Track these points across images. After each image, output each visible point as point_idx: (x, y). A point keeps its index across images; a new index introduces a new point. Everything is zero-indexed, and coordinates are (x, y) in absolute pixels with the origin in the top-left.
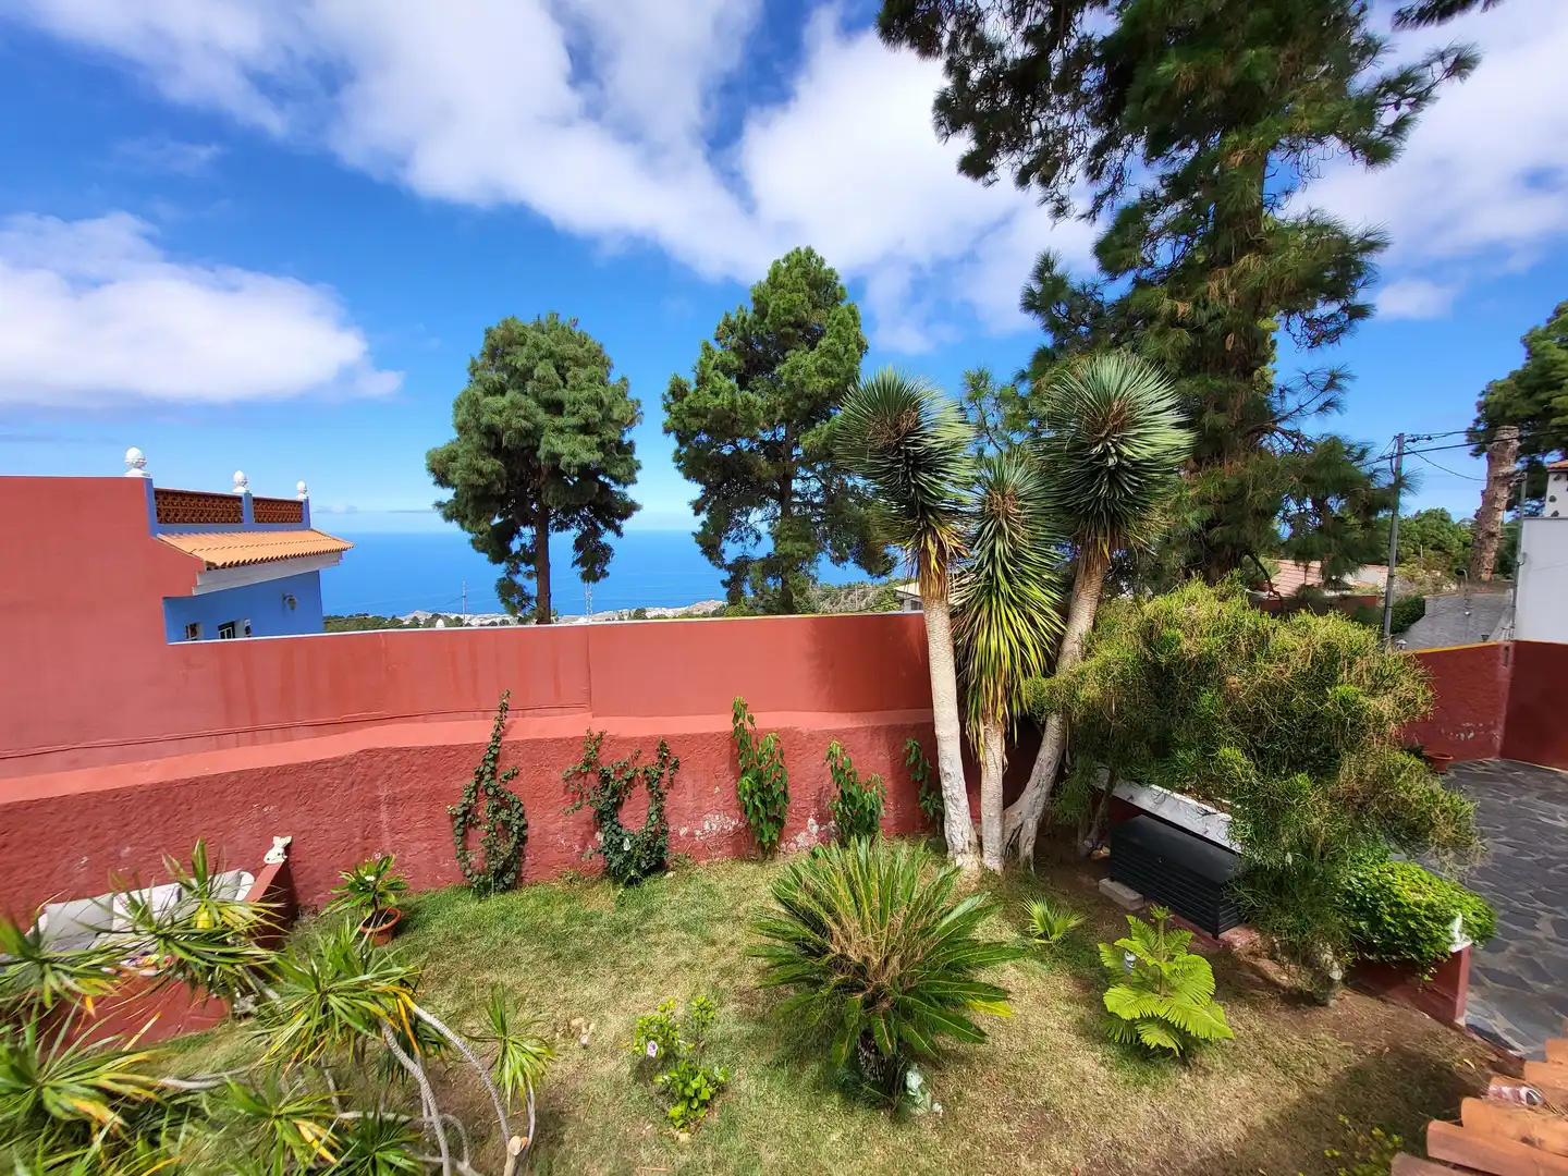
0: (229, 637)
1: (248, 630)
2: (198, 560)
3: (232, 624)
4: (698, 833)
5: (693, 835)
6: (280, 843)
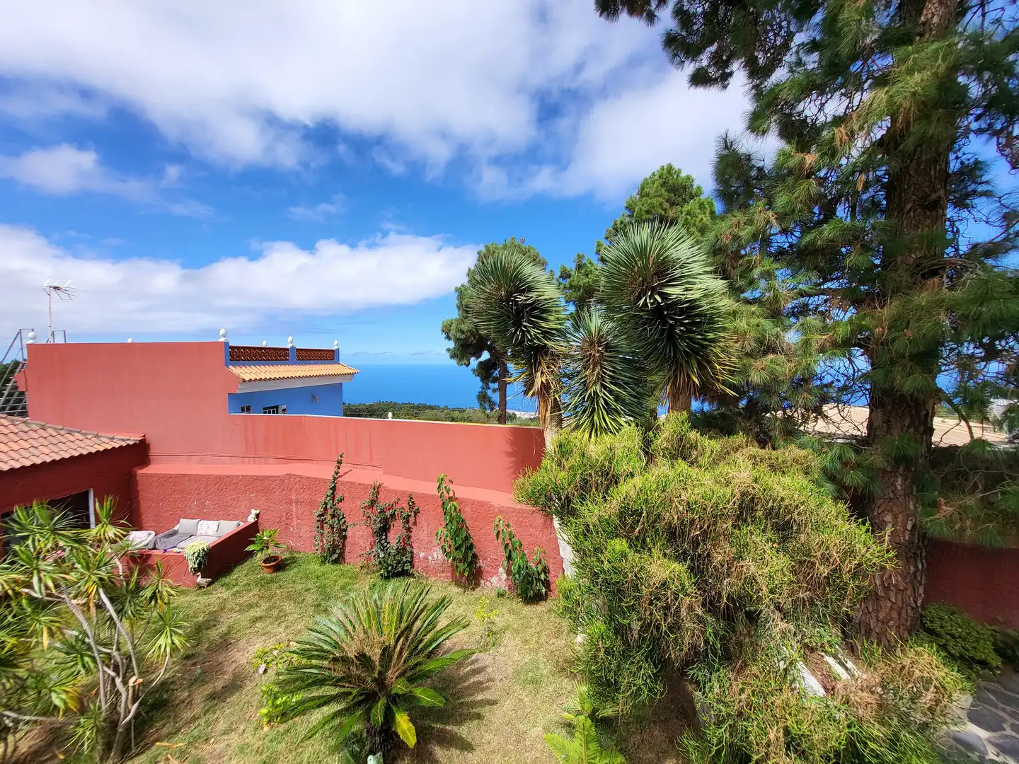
1: (284, 411)
2: (239, 377)
3: (277, 407)
4: (430, 558)
5: (427, 559)
6: (254, 512)
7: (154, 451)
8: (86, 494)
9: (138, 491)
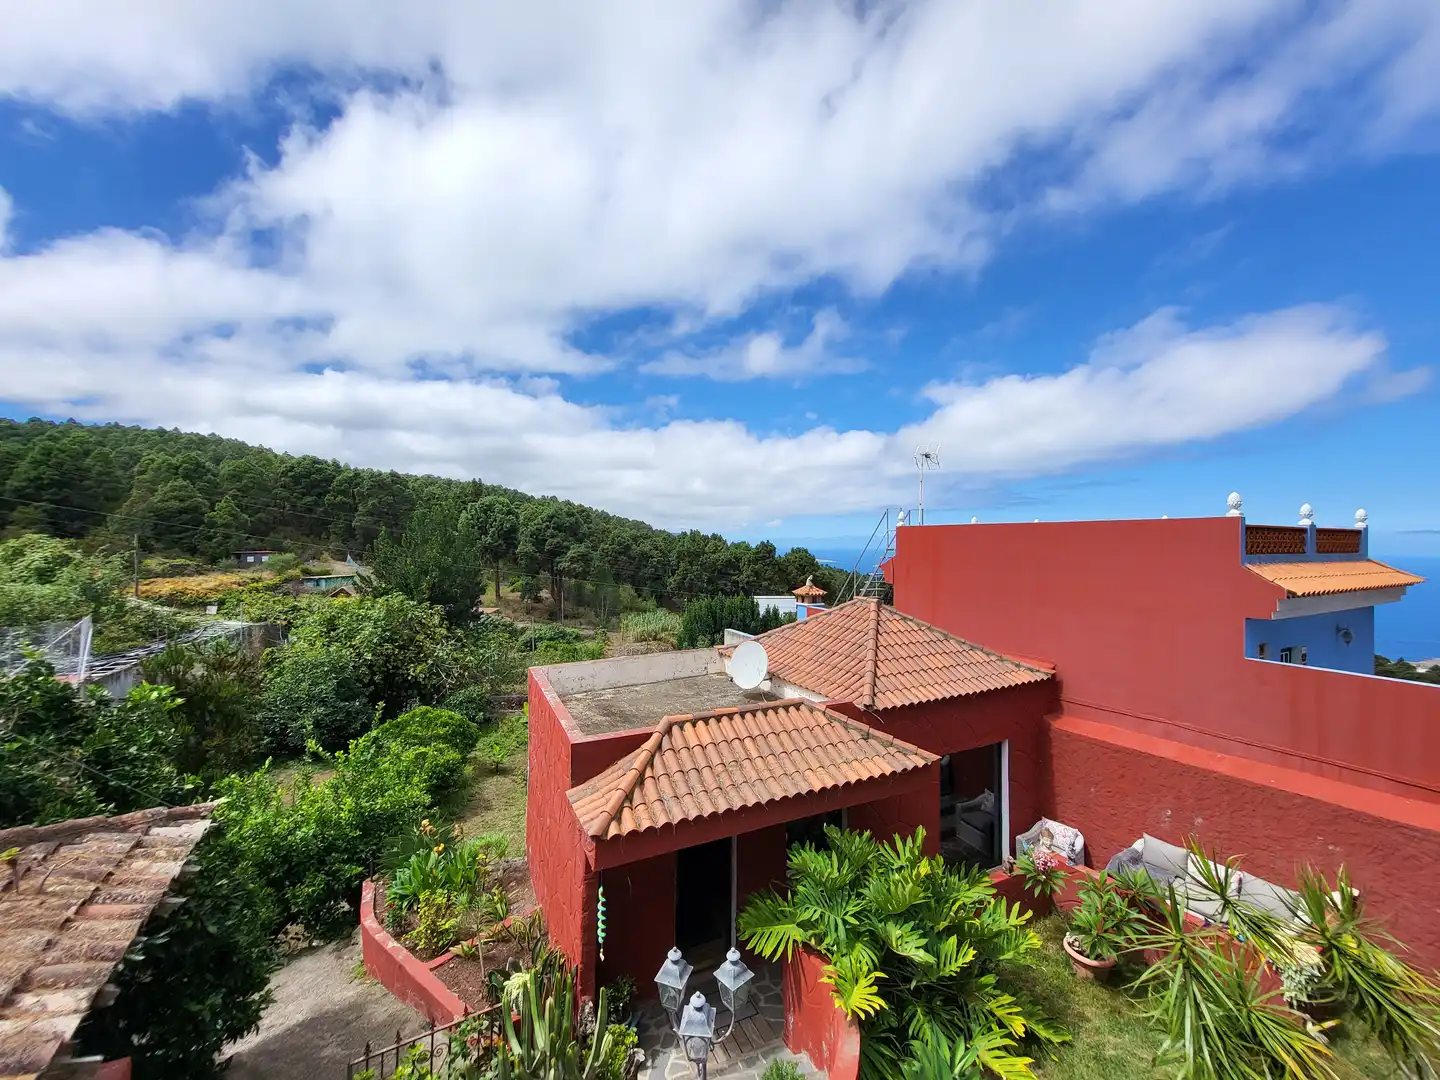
0: (1286, 662)
1: (1304, 659)
2: (1280, 588)
3: (1292, 650)
7: (1067, 694)
8: (999, 745)
9: (1052, 756)
